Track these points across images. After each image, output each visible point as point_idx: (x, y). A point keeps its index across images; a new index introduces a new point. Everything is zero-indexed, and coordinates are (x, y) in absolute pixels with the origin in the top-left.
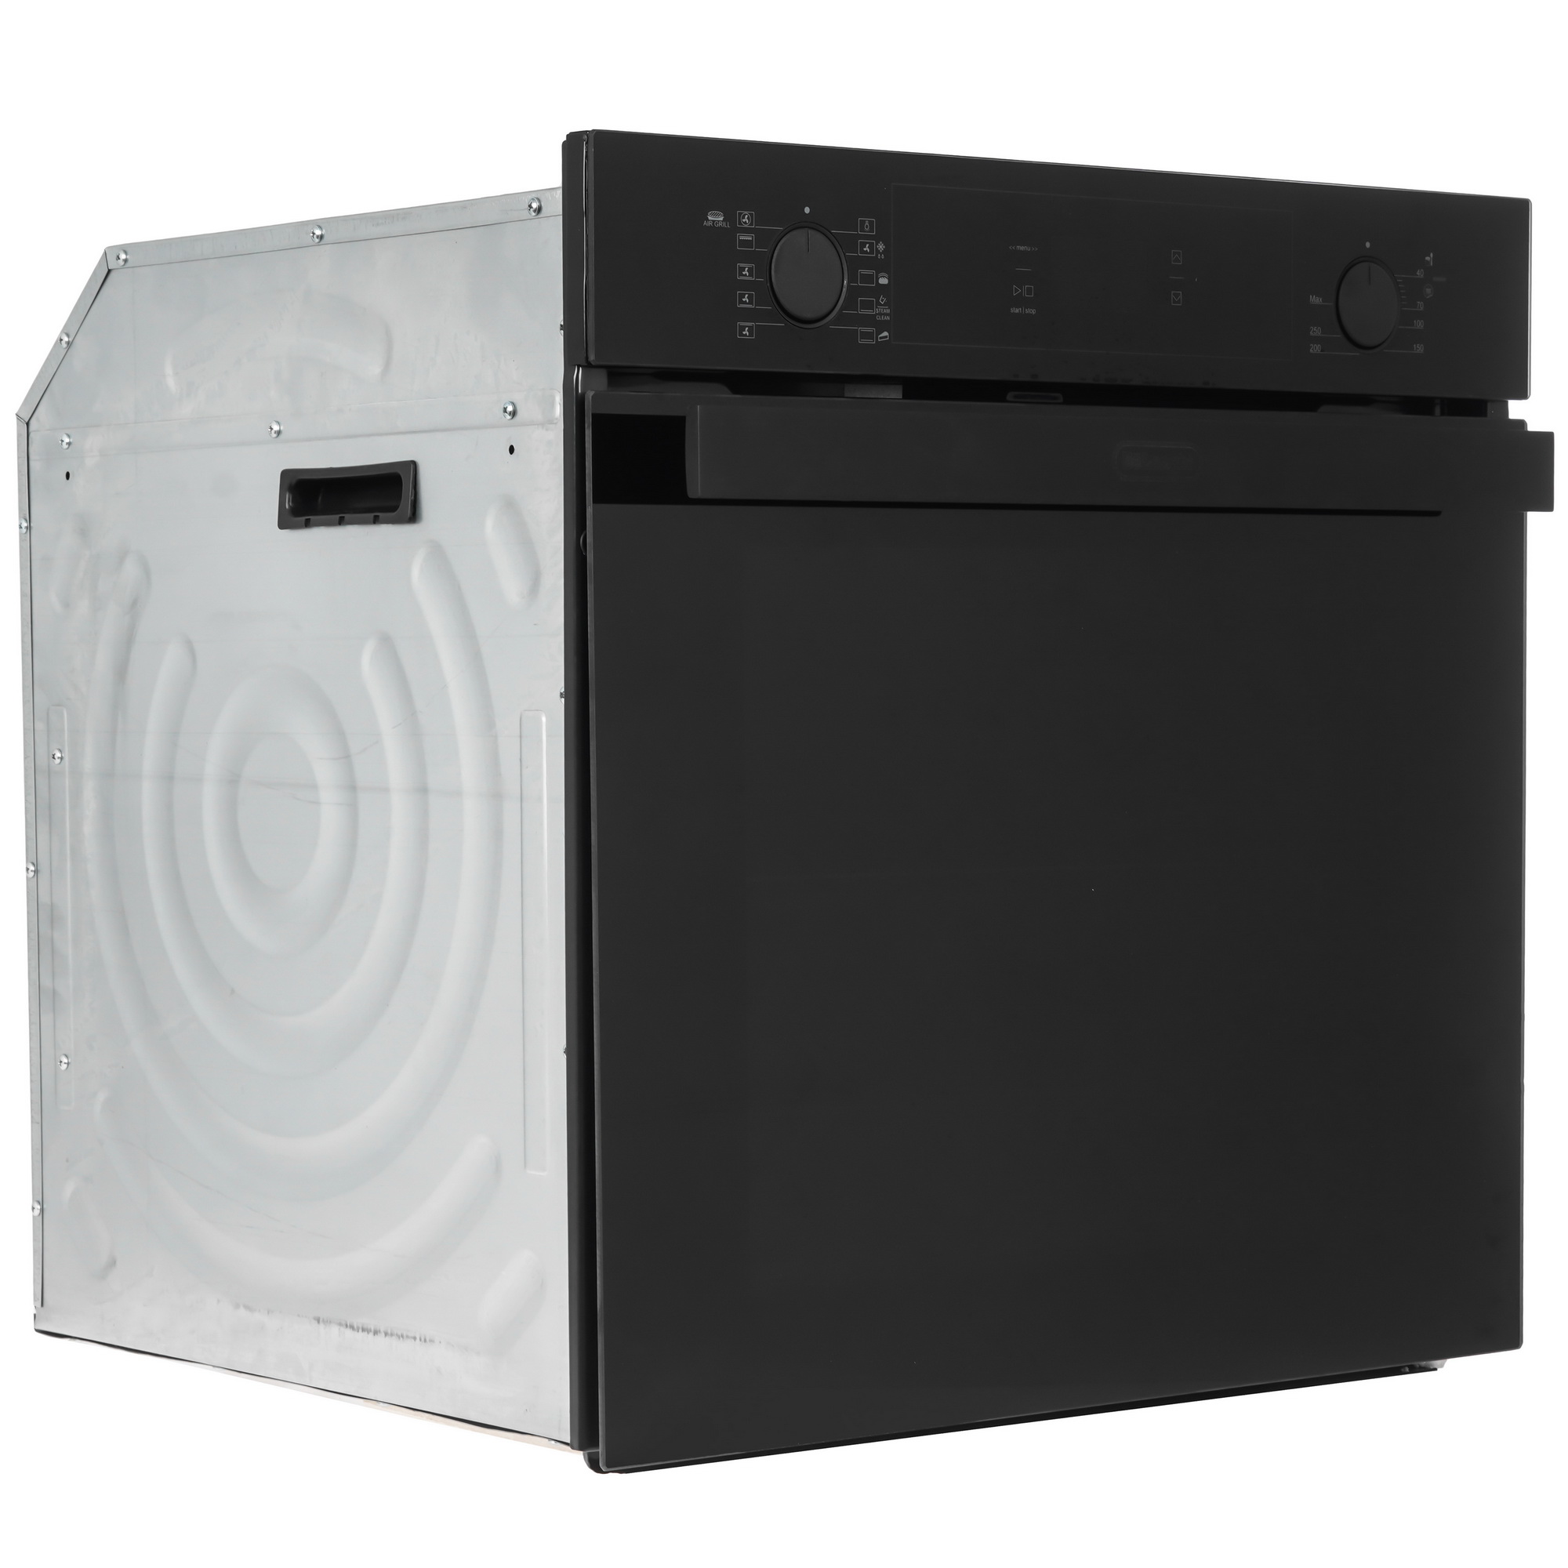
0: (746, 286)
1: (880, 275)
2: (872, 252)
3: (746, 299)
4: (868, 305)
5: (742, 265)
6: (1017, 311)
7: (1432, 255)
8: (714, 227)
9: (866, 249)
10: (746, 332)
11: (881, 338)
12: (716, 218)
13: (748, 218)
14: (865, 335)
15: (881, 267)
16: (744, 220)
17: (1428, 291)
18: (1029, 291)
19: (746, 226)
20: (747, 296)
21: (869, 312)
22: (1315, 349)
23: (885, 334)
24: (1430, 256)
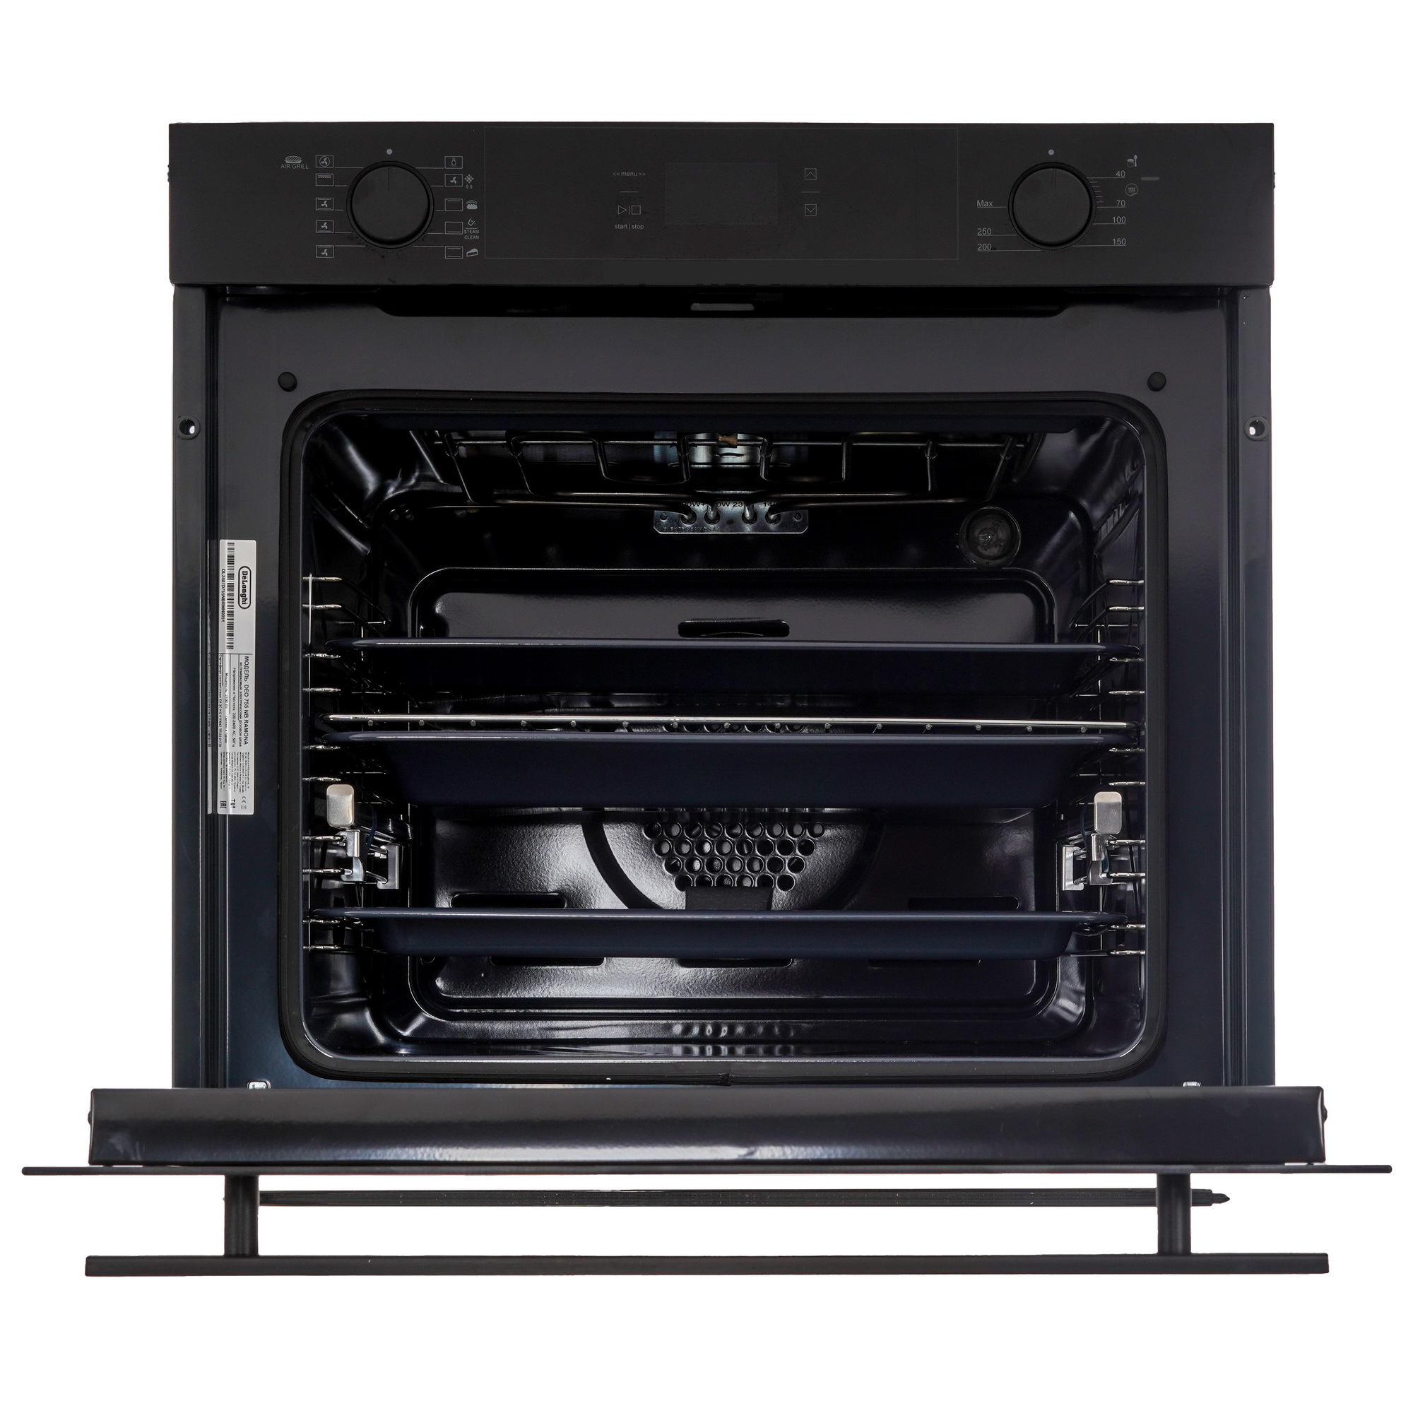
0: (325, 215)
1: (468, 202)
2: (459, 183)
3: (325, 226)
4: (458, 228)
5: (320, 199)
6: (622, 227)
7: (1136, 157)
8: (292, 170)
9: (454, 181)
10: (325, 253)
11: (468, 254)
12: (293, 161)
13: (327, 161)
14: (450, 252)
15: (467, 195)
16: (323, 163)
17: (1132, 189)
18: (636, 210)
19: (325, 167)
20: (325, 223)
21: (458, 233)
22: (985, 248)
23: (475, 250)
24: (1133, 158)
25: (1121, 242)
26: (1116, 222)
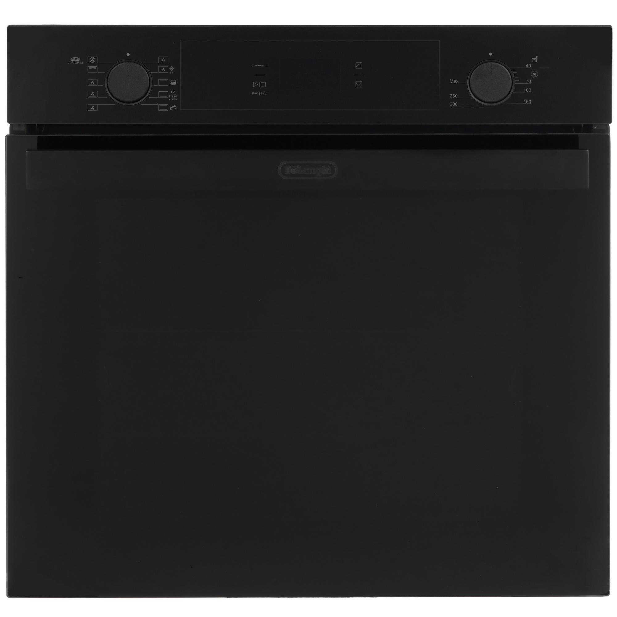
0: (93, 88)
1: (171, 81)
2: (166, 71)
3: (93, 94)
4: (166, 94)
5: (90, 80)
6: (256, 94)
7: (537, 57)
8: (74, 64)
9: (163, 69)
10: (93, 108)
11: (171, 108)
12: (75, 60)
13: (94, 59)
14: (161, 107)
15: (171, 78)
16: (91, 61)
17: (534, 74)
18: (263, 85)
19: (93, 63)
20: (93, 93)
21: (165, 97)
22: (454, 105)
23: (175, 106)
24: (535, 58)
25: (528, 102)
26: (526, 91)
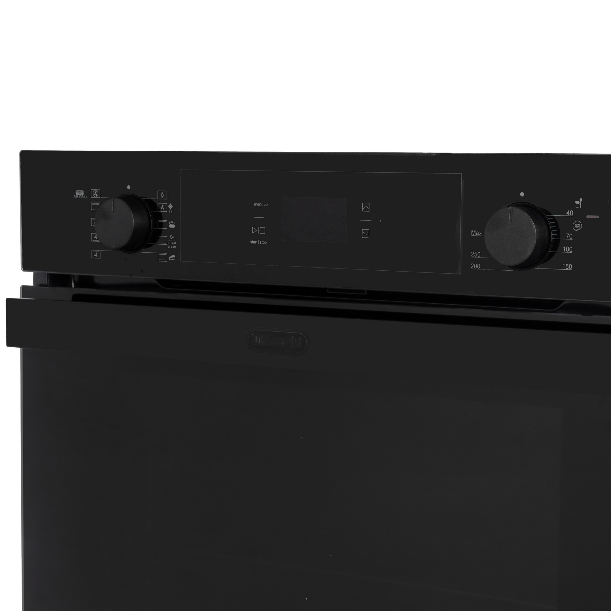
1: (170, 223)
2: (165, 210)
3: (96, 237)
4: (165, 240)
5: (93, 219)
6: (254, 242)
7: (581, 200)
8: (79, 199)
9: (162, 208)
10: (96, 255)
11: (170, 259)
12: (80, 193)
13: (97, 193)
14: (161, 257)
15: (170, 218)
16: (95, 194)
17: (577, 226)
18: (262, 230)
19: (96, 197)
20: (96, 235)
21: (165, 244)
22: (475, 267)
23: (173, 256)
24: (579, 201)
25: (568, 267)
26: (566, 251)
